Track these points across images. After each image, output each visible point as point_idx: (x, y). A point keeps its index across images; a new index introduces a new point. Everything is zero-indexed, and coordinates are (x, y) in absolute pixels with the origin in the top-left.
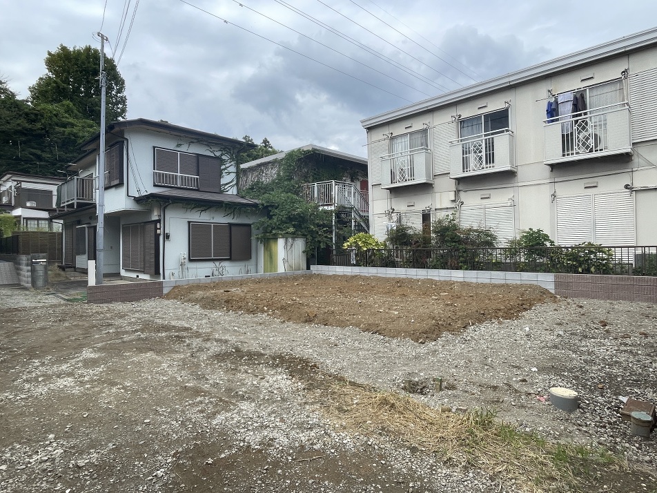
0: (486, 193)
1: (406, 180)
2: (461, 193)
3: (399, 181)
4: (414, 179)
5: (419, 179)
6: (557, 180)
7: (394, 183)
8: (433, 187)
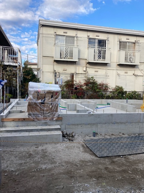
1: (68, 58)
2: (87, 68)
3: (65, 58)
4: (72, 58)
5: (75, 59)
6: (118, 69)
7: (60, 58)
8: (76, 64)
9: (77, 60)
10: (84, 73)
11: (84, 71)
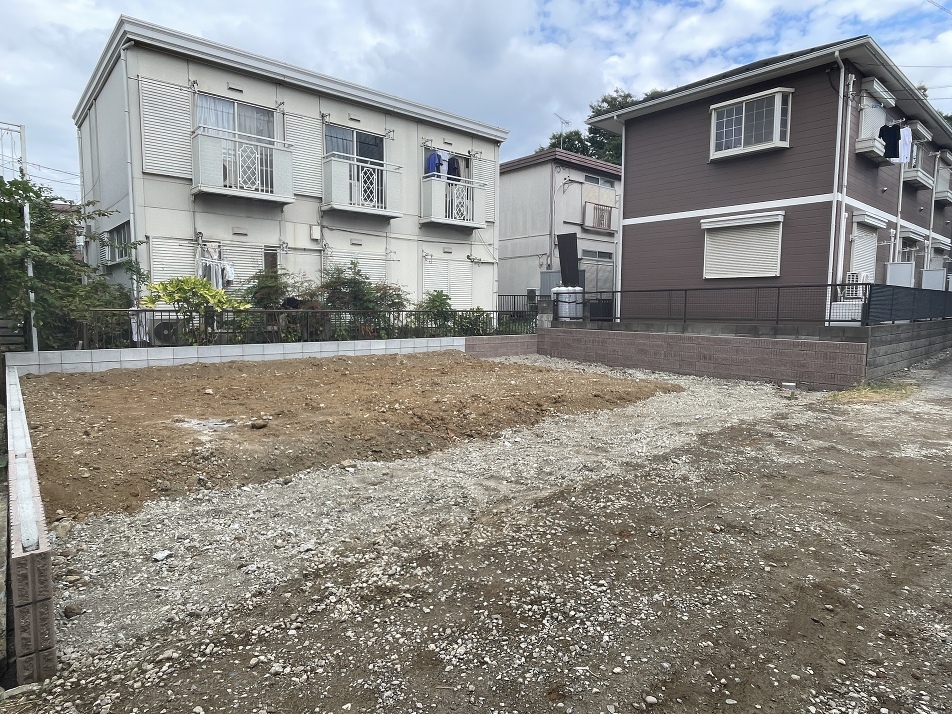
0: (357, 238)
1: (257, 190)
2: (326, 232)
3: (241, 187)
4: (272, 192)
5: (282, 194)
6: (425, 239)
7: (225, 186)
8: (282, 211)
9: (287, 198)
10: (315, 246)
11: (316, 241)
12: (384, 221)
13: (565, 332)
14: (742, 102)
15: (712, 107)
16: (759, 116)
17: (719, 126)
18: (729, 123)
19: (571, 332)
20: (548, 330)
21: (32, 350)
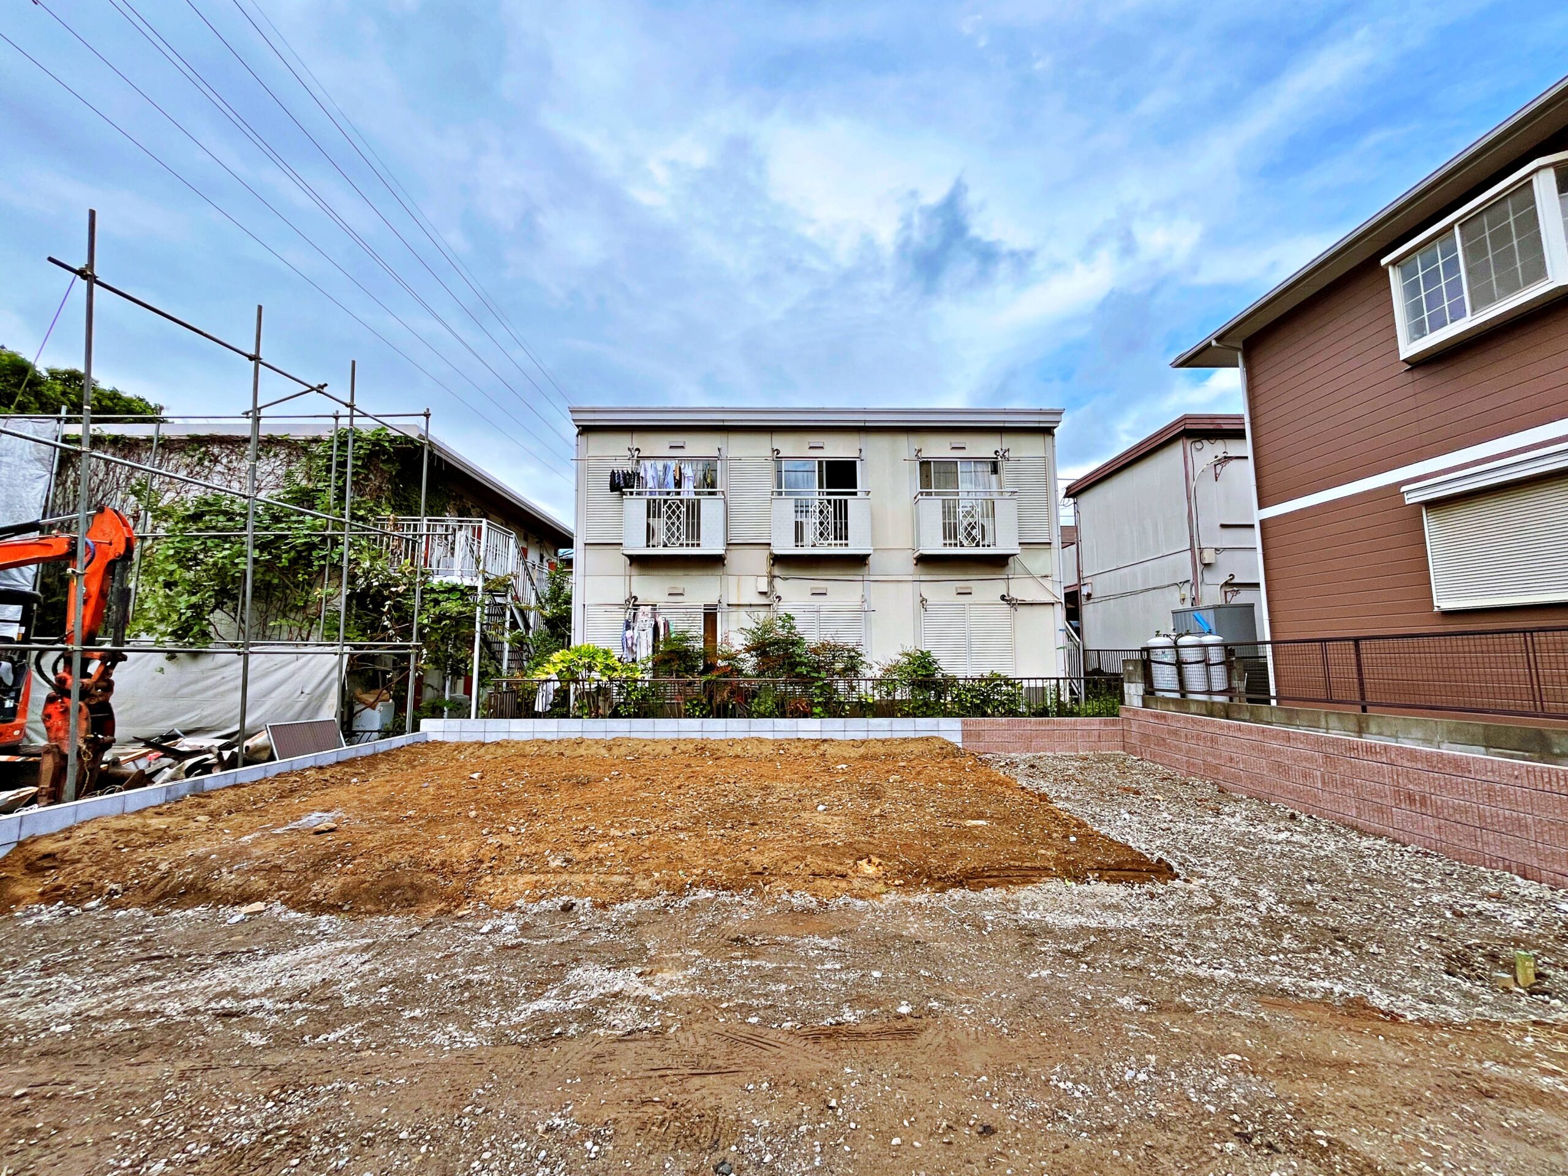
0: (820, 585)
1: (681, 545)
2: (778, 582)
3: (665, 546)
4: (698, 545)
5: (710, 545)
6: (923, 578)
7: (648, 546)
8: (724, 565)
9: (719, 550)
10: (763, 600)
11: (764, 593)
12: (859, 561)
13: (1157, 716)
14: (1450, 227)
15: (1384, 262)
16: (1502, 236)
17: (1412, 290)
18: (1432, 278)
19: (1164, 717)
20: (1136, 712)
21: (469, 717)
